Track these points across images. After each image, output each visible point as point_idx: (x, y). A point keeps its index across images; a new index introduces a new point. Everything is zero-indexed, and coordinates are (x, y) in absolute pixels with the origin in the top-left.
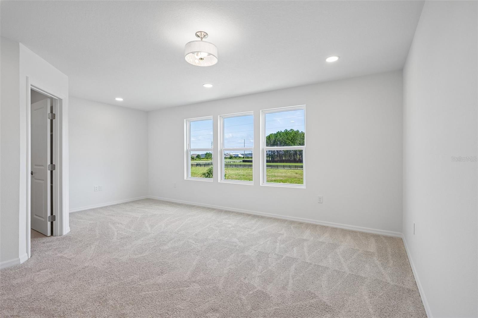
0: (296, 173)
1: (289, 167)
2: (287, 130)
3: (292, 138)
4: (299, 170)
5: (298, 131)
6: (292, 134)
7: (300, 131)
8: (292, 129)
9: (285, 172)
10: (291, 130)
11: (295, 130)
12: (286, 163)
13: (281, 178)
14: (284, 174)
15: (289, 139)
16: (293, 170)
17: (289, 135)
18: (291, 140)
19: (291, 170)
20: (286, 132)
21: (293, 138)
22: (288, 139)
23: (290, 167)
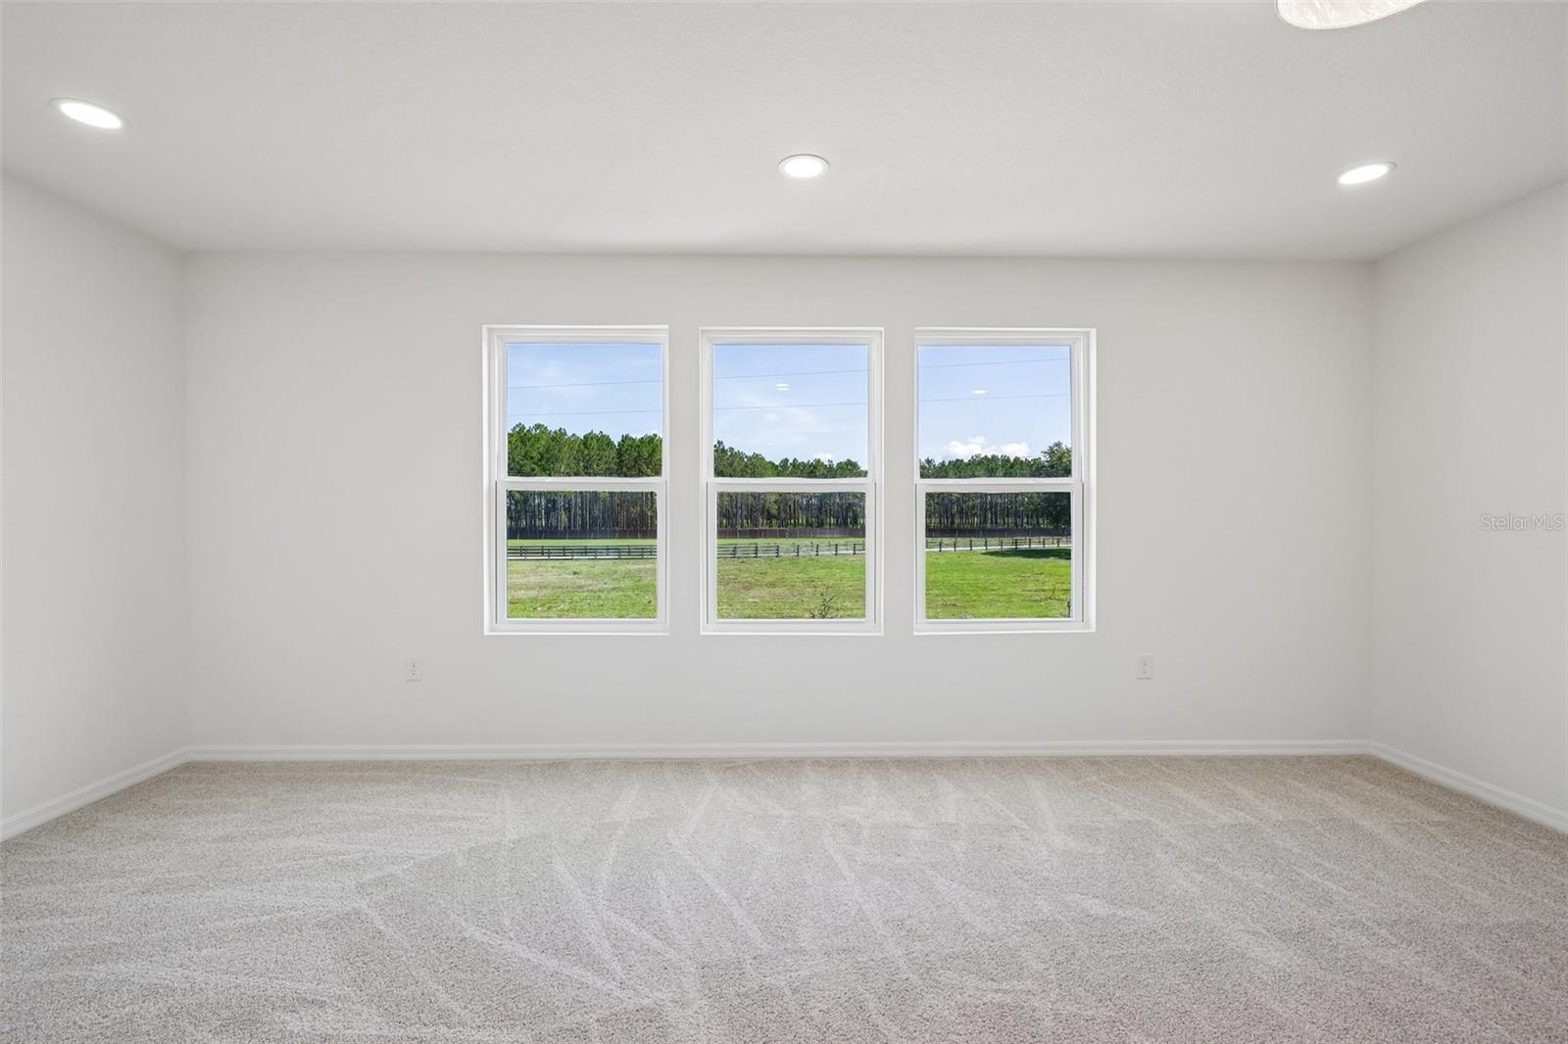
0: (575, 573)
1: (543, 553)
2: (524, 427)
3: (542, 456)
4: (577, 562)
5: (561, 433)
6: (543, 442)
7: (569, 434)
8: (542, 423)
9: (534, 572)
10: (538, 426)
11: (552, 427)
12: (520, 538)
13: (532, 593)
14: (533, 579)
15: (532, 458)
16: (557, 563)
17: (532, 444)
18: (540, 460)
19: (552, 563)
20: (519, 433)
21: (546, 456)
22: (526, 456)
23: (542, 551)
